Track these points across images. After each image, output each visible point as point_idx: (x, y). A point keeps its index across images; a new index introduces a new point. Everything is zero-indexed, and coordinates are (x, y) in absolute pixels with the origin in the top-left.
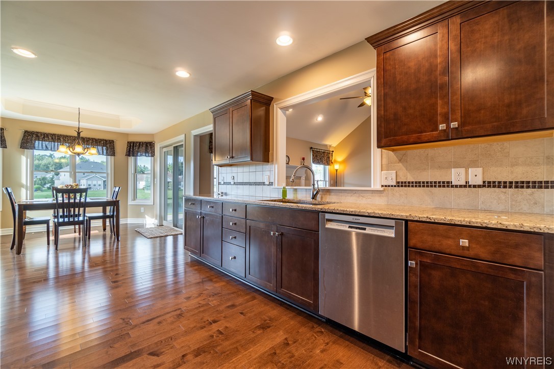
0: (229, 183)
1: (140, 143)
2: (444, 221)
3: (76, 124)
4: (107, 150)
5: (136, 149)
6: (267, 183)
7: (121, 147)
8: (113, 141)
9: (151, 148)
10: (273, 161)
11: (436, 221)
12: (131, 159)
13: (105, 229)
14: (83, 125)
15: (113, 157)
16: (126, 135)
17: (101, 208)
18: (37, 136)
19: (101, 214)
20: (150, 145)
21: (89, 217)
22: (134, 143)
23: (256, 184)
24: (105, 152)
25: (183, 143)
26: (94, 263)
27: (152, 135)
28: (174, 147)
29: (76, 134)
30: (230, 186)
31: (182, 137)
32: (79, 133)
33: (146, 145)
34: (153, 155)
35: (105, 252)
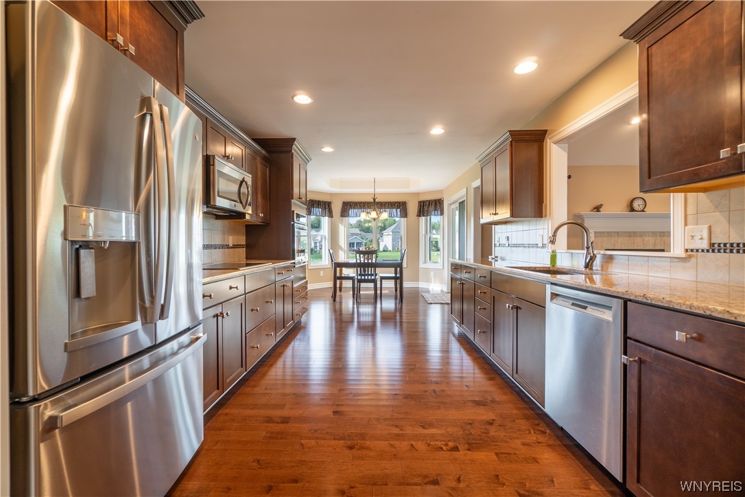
0: (504, 246)
1: (429, 201)
2: (662, 302)
3: (372, 191)
4: (401, 212)
5: (426, 208)
6: (540, 245)
7: (413, 208)
8: (405, 202)
9: (440, 205)
10: (546, 216)
11: (653, 302)
12: (423, 219)
13: (396, 290)
14: (378, 191)
15: (406, 219)
16: (418, 194)
17: (393, 269)
18: (350, 205)
19: (394, 275)
20: (439, 202)
21: (381, 277)
22: (424, 202)
23: (530, 246)
24: (399, 214)
25: (465, 199)
26: (387, 318)
27: (441, 191)
28: (460, 203)
29: (372, 200)
30: (505, 248)
31: (463, 192)
32: (374, 200)
33: (436, 203)
34: (442, 214)
35: (396, 308)
